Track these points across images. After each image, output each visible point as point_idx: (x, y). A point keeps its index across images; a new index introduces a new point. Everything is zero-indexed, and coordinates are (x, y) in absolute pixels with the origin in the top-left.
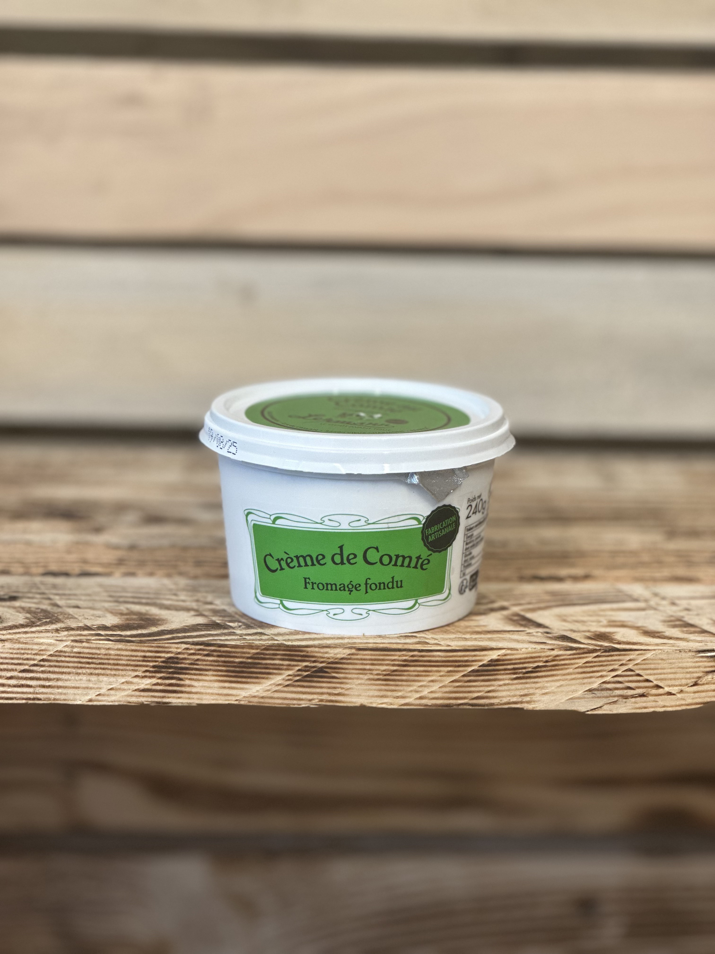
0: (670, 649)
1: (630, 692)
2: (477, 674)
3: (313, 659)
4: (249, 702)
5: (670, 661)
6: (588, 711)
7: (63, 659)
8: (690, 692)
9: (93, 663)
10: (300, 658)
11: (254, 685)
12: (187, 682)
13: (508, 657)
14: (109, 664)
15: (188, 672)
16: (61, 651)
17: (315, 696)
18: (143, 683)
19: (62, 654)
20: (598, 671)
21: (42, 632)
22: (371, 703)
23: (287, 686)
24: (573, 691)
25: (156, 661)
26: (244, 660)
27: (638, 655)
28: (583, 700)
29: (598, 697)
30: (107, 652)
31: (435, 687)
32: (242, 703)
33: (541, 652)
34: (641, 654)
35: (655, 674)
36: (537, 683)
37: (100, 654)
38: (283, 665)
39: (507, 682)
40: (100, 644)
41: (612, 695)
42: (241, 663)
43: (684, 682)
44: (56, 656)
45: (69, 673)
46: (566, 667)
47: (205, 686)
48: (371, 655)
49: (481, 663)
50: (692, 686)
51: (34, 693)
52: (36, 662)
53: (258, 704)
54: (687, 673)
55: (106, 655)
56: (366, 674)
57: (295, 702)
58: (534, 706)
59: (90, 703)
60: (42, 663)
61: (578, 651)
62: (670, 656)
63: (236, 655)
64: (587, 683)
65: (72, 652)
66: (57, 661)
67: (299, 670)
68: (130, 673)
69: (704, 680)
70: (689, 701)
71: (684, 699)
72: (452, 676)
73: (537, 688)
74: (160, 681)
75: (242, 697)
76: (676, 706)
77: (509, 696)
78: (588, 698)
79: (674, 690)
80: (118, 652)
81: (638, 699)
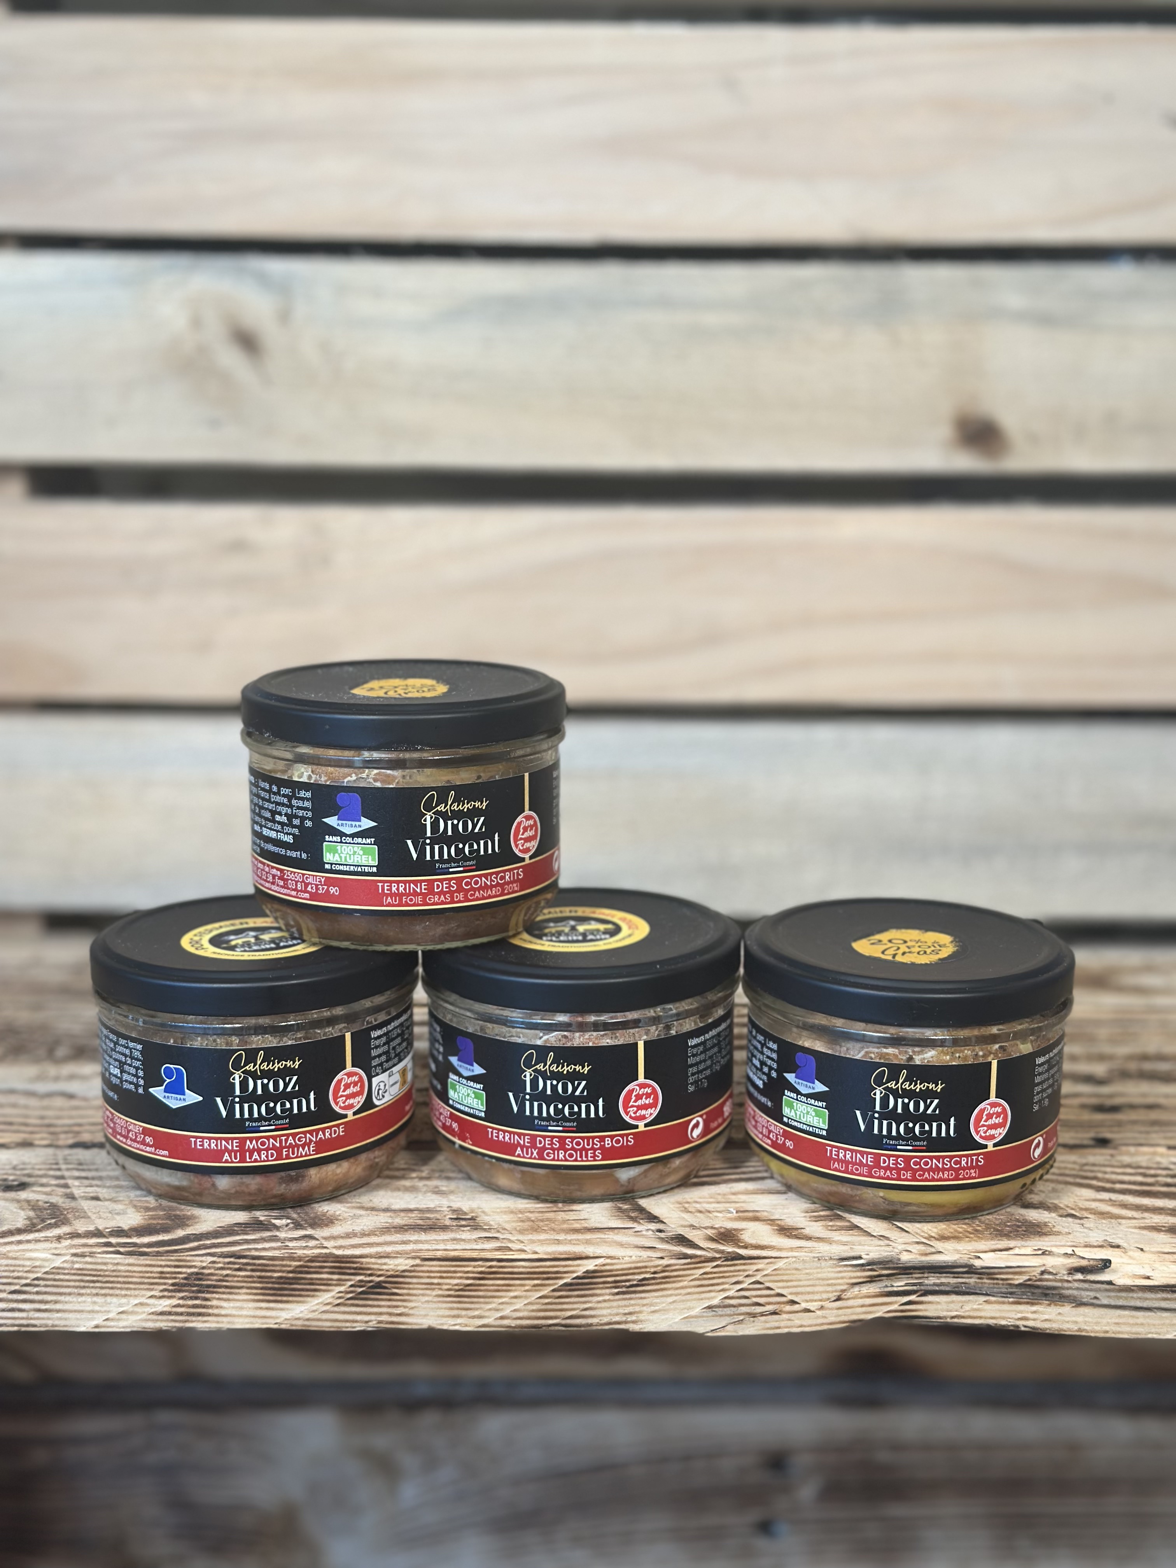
0: (806, 1257)
1: (759, 1309)
2: (569, 1288)
3: (369, 1272)
4: (292, 1325)
5: (807, 1271)
6: (708, 1332)
7: (62, 1277)
8: (832, 1309)
9: (98, 1281)
10: (352, 1271)
11: (295, 1304)
12: (214, 1303)
13: (608, 1268)
14: (118, 1282)
15: (215, 1290)
16: (59, 1268)
17: (373, 1317)
18: (161, 1305)
19: (60, 1271)
20: (718, 1284)
21: (39, 1241)
22: (442, 1324)
23: (338, 1305)
24: (689, 1309)
25: (175, 1278)
26: (284, 1275)
27: (768, 1263)
28: (700, 1319)
29: (721, 1316)
30: (115, 1268)
31: (520, 1303)
32: (283, 1326)
33: (648, 1261)
34: (771, 1263)
35: (788, 1287)
36: (644, 1298)
37: (106, 1271)
38: (331, 1280)
39: (607, 1297)
40: (106, 1258)
41: (737, 1312)
42: (281, 1278)
43: (825, 1296)
44: (53, 1273)
45: (70, 1294)
46: (680, 1279)
47: (237, 1308)
48: (441, 1266)
49: (575, 1275)
50: (835, 1301)
51: (27, 1318)
52: (28, 1281)
53: (304, 1328)
54: (828, 1285)
55: (114, 1271)
56: (434, 1289)
57: (348, 1324)
58: (641, 1326)
59: (97, 1330)
60: (36, 1282)
61: (693, 1260)
62: (807, 1265)
63: (273, 1268)
64: (706, 1299)
65: (72, 1269)
66: (55, 1280)
67: (352, 1286)
68: (144, 1292)
69: (849, 1294)
70: (832, 1319)
71: (825, 1317)
72: (540, 1290)
73: (644, 1305)
74: (181, 1302)
75: (283, 1319)
76: (816, 1325)
77: (610, 1315)
78: (707, 1317)
79: (812, 1306)
80: (130, 1268)
81: (769, 1317)
